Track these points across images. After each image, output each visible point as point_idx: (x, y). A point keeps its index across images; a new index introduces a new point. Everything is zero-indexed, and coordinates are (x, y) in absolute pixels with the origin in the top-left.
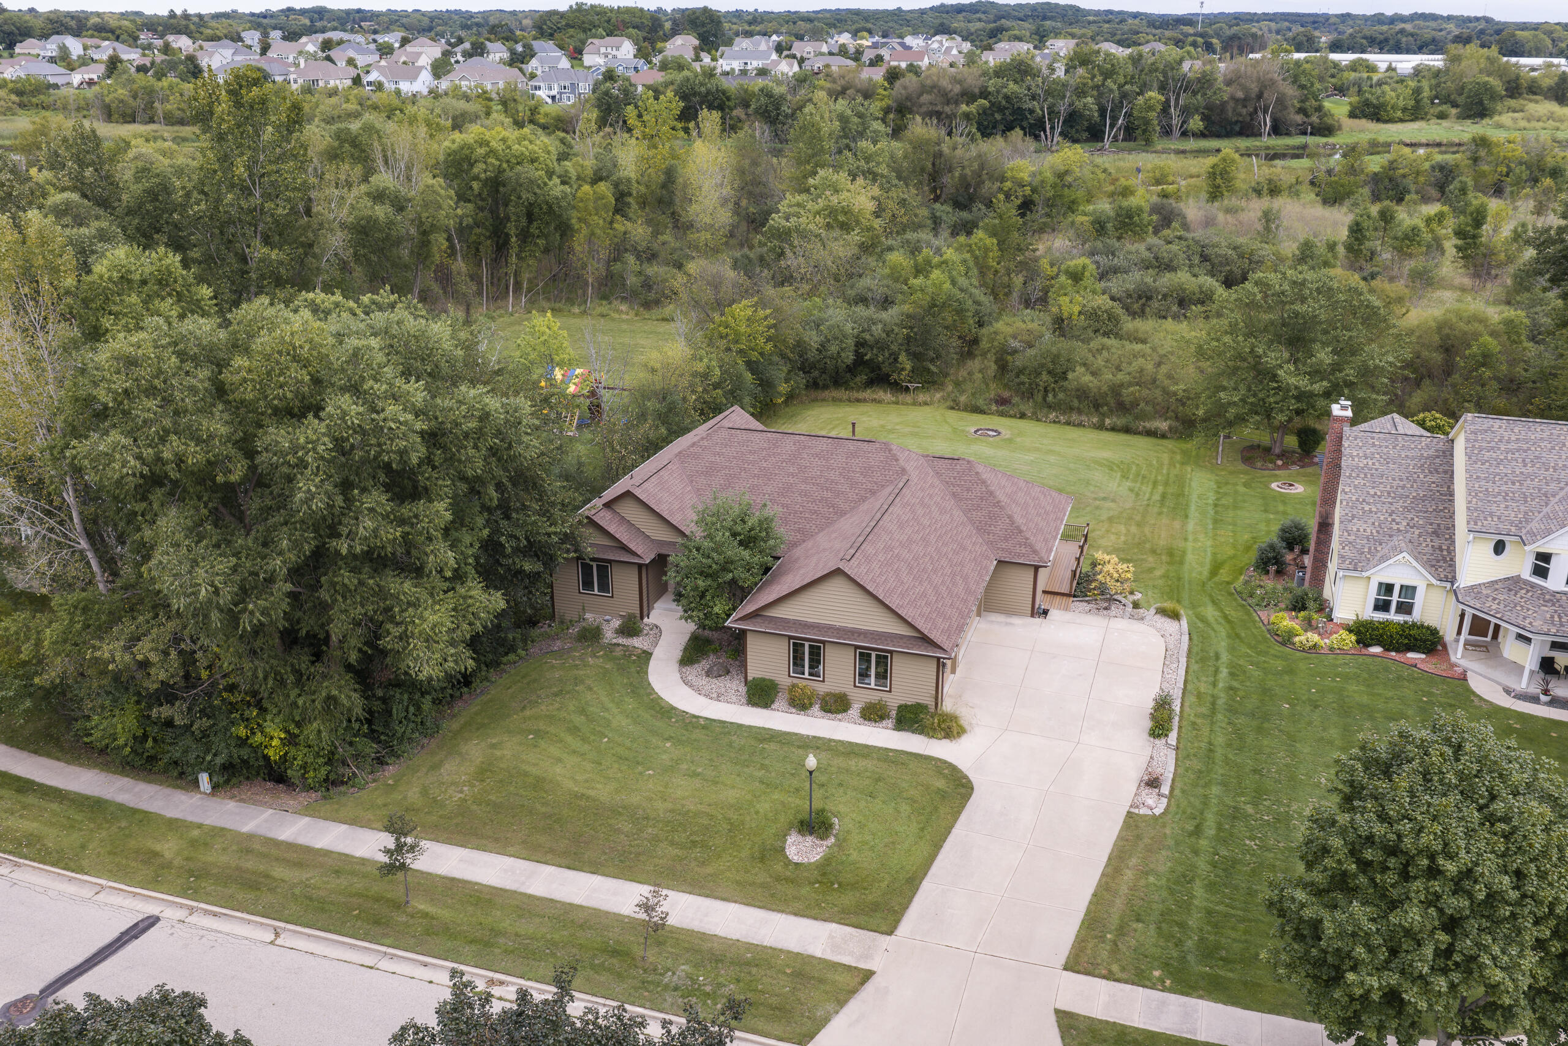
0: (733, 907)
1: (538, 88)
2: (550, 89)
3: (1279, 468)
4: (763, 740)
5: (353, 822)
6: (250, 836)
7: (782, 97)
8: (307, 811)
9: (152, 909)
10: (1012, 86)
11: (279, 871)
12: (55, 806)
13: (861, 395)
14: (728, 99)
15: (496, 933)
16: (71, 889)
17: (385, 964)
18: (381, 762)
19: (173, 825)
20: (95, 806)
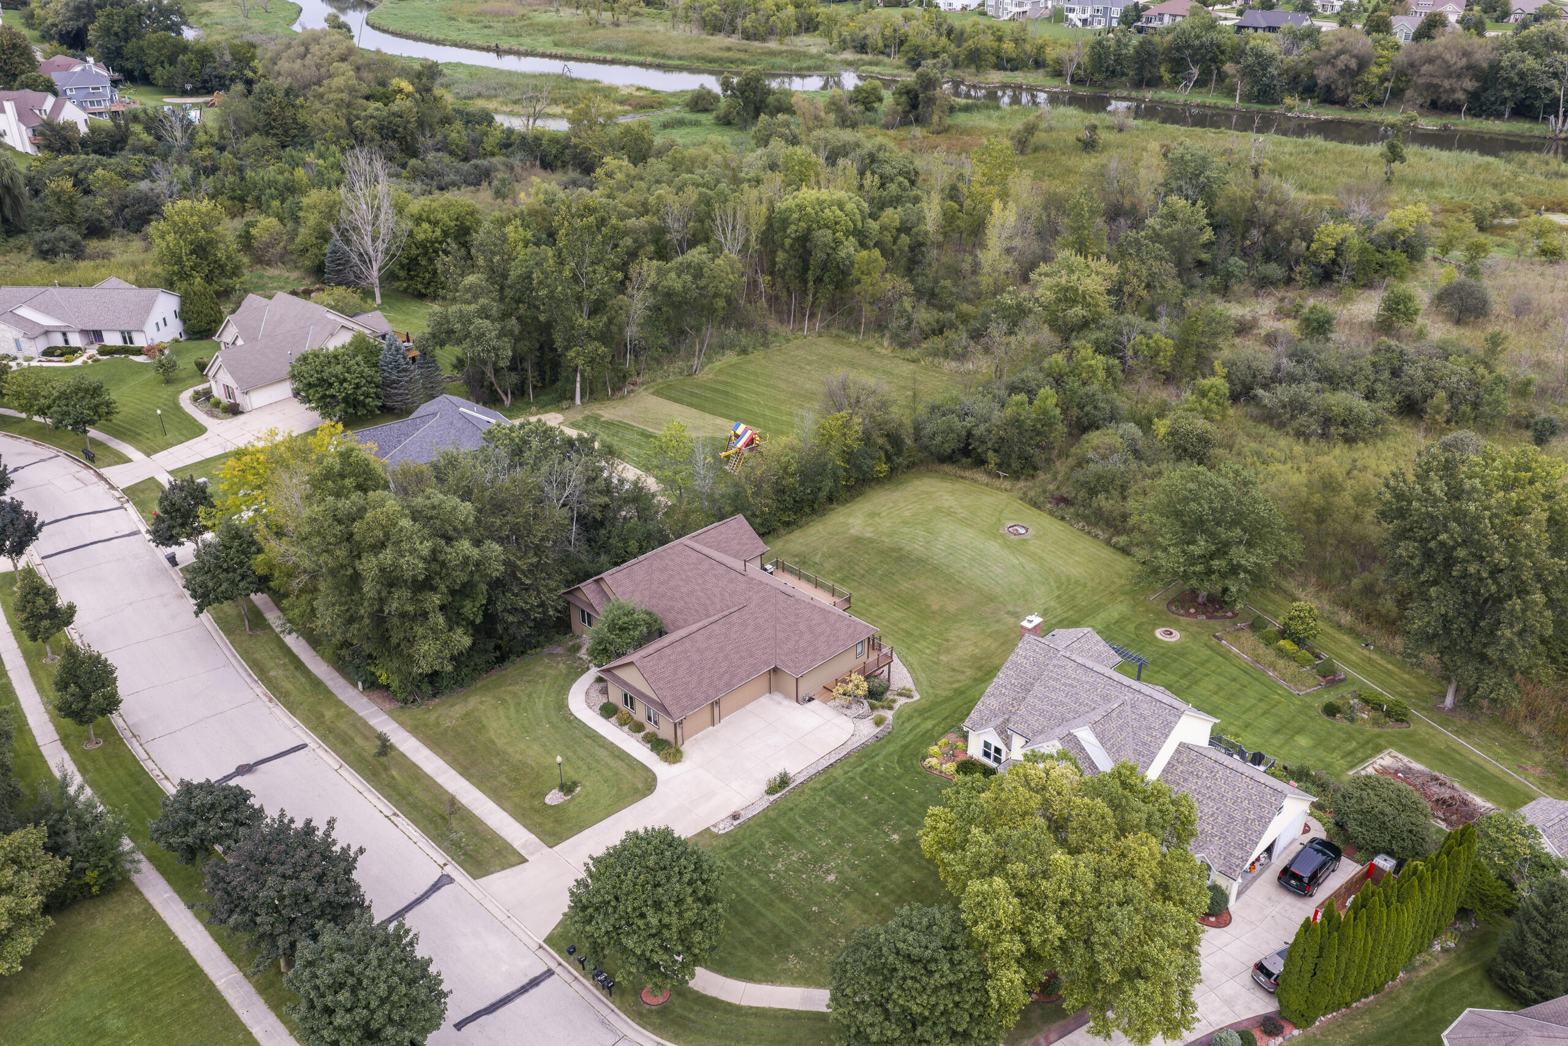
0: (505, 814)
1: (1072, 10)
2: (1084, 12)
3: (1189, 615)
4: (587, 736)
5: (402, 724)
6: (361, 718)
7: (1272, 58)
8: (390, 714)
9: (307, 741)
10: (1531, 62)
11: (359, 740)
12: (303, 680)
13: (968, 474)
14: (1223, 52)
15: (410, 794)
16: (288, 722)
17: (366, 794)
18: (434, 696)
19: (339, 703)
20: (317, 684)
